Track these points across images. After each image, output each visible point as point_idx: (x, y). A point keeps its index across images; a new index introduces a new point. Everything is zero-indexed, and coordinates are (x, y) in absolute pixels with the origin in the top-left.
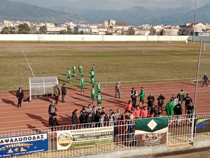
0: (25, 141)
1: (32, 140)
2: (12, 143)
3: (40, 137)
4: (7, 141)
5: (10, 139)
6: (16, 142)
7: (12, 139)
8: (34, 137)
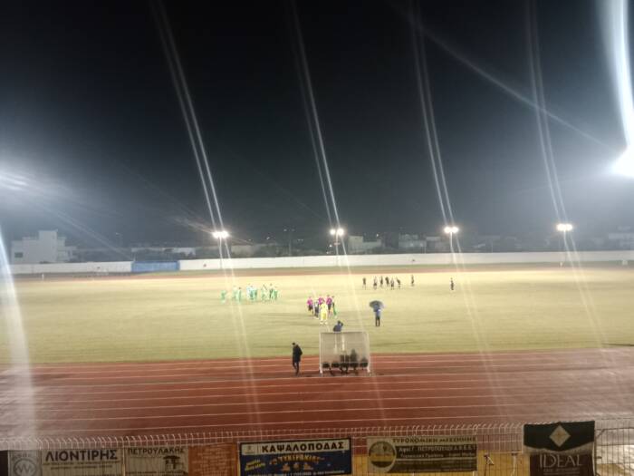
0: (312, 451)
1: (323, 450)
2: (289, 452)
3: (338, 446)
4: (280, 448)
5: (286, 444)
6: (296, 451)
7: (289, 446)
8: (327, 444)
